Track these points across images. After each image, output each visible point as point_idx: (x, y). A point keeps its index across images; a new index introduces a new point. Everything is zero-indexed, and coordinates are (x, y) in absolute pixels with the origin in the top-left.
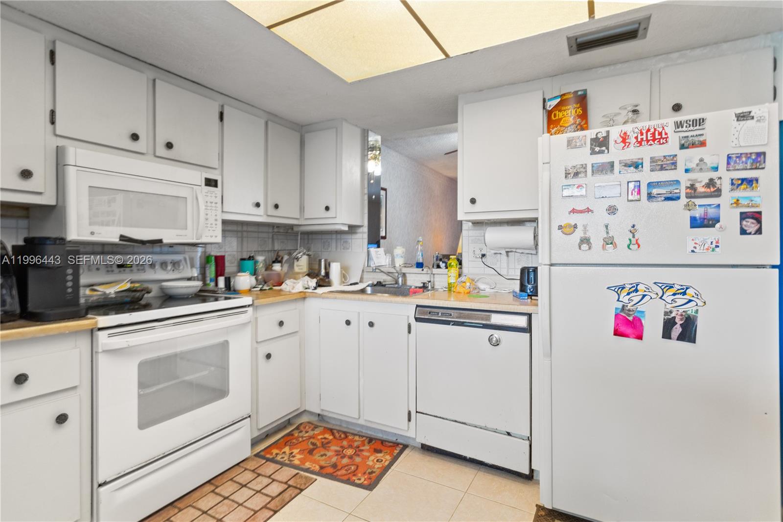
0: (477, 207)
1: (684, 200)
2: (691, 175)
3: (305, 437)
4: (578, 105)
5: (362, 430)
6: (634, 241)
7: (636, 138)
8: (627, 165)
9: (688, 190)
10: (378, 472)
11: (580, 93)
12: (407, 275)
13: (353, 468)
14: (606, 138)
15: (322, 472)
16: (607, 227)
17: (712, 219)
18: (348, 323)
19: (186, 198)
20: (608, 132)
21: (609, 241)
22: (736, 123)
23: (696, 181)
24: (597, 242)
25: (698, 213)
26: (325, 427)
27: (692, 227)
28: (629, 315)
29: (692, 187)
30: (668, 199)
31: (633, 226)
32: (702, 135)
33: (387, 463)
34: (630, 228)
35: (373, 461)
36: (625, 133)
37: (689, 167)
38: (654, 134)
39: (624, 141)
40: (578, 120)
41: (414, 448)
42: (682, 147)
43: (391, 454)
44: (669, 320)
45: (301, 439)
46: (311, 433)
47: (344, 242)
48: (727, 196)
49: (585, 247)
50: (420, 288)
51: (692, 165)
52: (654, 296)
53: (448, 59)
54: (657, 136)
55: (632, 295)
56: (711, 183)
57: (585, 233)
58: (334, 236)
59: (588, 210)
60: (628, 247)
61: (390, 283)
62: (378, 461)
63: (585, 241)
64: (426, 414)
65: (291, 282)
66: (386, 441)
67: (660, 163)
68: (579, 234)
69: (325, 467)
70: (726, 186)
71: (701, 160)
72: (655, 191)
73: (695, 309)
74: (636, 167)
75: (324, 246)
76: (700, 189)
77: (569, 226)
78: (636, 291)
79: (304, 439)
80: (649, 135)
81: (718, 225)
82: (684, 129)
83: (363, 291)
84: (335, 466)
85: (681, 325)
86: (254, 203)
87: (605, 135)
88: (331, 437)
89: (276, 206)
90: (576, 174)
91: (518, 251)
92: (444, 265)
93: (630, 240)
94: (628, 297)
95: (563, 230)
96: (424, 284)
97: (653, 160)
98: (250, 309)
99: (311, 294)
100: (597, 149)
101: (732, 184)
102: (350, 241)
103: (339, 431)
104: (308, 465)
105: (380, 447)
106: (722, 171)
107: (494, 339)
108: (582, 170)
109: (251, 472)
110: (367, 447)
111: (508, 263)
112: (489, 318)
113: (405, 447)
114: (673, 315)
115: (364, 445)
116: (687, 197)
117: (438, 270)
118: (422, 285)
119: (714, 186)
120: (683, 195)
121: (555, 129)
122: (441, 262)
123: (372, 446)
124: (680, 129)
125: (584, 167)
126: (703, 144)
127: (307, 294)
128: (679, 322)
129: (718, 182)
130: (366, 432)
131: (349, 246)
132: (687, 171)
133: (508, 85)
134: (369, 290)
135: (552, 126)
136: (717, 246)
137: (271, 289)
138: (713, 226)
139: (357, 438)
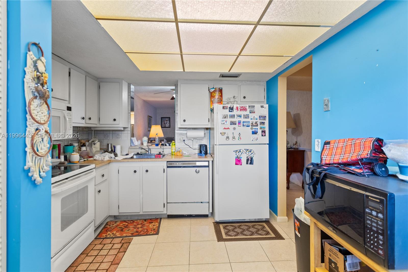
0: (186, 123)
1: (250, 127)
2: (252, 120)
3: (114, 226)
4: (220, 92)
5: (138, 218)
6: (240, 137)
7: (240, 109)
8: (238, 116)
9: (252, 124)
10: (156, 229)
11: (220, 89)
12: (151, 149)
13: (145, 230)
14: (233, 108)
15: (133, 235)
16: (233, 133)
17: (256, 132)
18: (135, 172)
19: (60, 117)
20: (233, 106)
21: (234, 138)
22: (261, 108)
23: (253, 122)
24: (231, 138)
25: (254, 130)
26: (120, 221)
27: (252, 134)
28: (239, 159)
29: (252, 123)
30: (247, 126)
31: (240, 133)
32: (254, 110)
33: (158, 225)
34: (239, 134)
35: (152, 226)
36: (237, 107)
37: (251, 118)
38: (244, 108)
39: (237, 109)
40: (220, 97)
41: (164, 218)
42: (250, 113)
43: (158, 222)
44: (248, 159)
45: (113, 228)
46: (116, 224)
47: (117, 135)
48: (259, 126)
49: (228, 139)
50: (158, 154)
51: (252, 118)
52: (244, 153)
53: (184, 72)
54: (245, 109)
55: (239, 153)
56: (256, 123)
57: (227, 135)
58: (111, 132)
59: (228, 128)
60: (238, 139)
61: (144, 153)
62: (153, 225)
63: (228, 138)
64: (171, 203)
65: (98, 156)
66: (152, 219)
67: (245, 116)
68: (226, 135)
69: (133, 233)
70: (259, 124)
71: (254, 117)
72: (244, 124)
73: (253, 156)
74: (240, 117)
75: (105, 137)
76: (254, 124)
77: (223, 133)
78: (240, 152)
79: (114, 227)
80: (243, 108)
81: (257, 134)
82: (251, 108)
83: (132, 158)
84: (137, 232)
85: (250, 160)
86: (81, 117)
87: (232, 106)
88: (127, 224)
89: (90, 119)
90: (225, 117)
91: (197, 139)
92: (168, 144)
93: (239, 137)
94: (238, 153)
95: (222, 134)
96: (160, 152)
97: (244, 115)
98: (94, 170)
99: (113, 161)
100: (231, 110)
101: (260, 123)
102: (120, 134)
103: (128, 221)
104: (124, 235)
105: (151, 221)
106: (258, 120)
107: (197, 171)
108: (227, 116)
109: (99, 245)
110: (145, 223)
111: (193, 143)
112: (195, 164)
113: (161, 219)
114: (248, 158)
115: (144, 222)
116: (251, 126)
117: (166, 146)
118: (159, 153)
119: (257, 124)
120: (250, 126)
121: (213, 99)
122: (167, 144)
123: (148, 222)
124: (250, 108)
125: (227, 115)
126: (254, 112)
127: (111, 161)
128: (250, 159)
129: (257, 122)
130: (141, 218)
131: (120, 137)
132: (251, 119)
133: (197, 80)
134: (135, 157)
135: (212, 98)
136: (257, 139)
137: (87, 160)
138: (256, 134)
139: (139, 221)
